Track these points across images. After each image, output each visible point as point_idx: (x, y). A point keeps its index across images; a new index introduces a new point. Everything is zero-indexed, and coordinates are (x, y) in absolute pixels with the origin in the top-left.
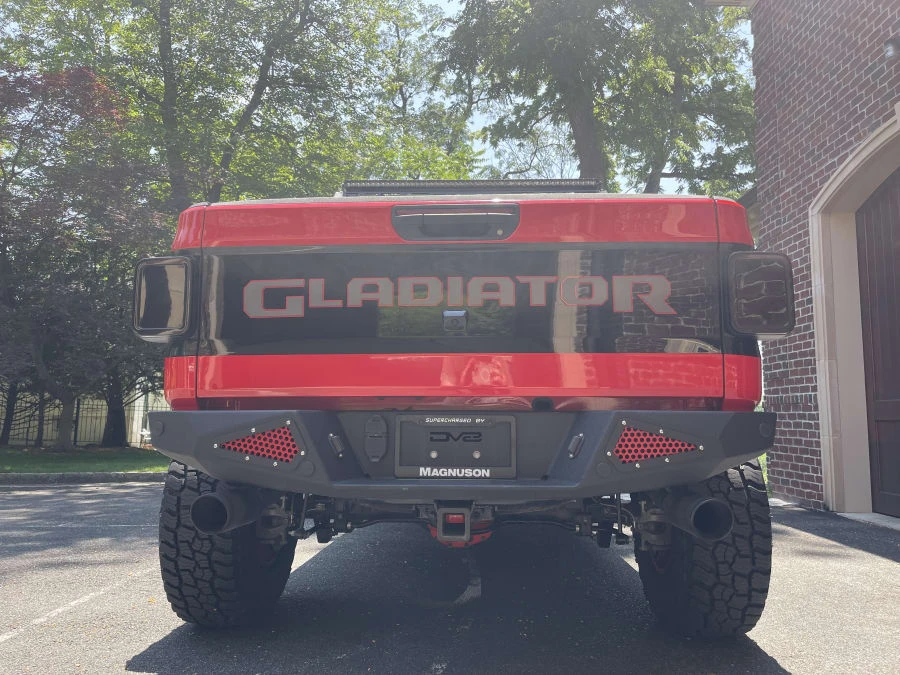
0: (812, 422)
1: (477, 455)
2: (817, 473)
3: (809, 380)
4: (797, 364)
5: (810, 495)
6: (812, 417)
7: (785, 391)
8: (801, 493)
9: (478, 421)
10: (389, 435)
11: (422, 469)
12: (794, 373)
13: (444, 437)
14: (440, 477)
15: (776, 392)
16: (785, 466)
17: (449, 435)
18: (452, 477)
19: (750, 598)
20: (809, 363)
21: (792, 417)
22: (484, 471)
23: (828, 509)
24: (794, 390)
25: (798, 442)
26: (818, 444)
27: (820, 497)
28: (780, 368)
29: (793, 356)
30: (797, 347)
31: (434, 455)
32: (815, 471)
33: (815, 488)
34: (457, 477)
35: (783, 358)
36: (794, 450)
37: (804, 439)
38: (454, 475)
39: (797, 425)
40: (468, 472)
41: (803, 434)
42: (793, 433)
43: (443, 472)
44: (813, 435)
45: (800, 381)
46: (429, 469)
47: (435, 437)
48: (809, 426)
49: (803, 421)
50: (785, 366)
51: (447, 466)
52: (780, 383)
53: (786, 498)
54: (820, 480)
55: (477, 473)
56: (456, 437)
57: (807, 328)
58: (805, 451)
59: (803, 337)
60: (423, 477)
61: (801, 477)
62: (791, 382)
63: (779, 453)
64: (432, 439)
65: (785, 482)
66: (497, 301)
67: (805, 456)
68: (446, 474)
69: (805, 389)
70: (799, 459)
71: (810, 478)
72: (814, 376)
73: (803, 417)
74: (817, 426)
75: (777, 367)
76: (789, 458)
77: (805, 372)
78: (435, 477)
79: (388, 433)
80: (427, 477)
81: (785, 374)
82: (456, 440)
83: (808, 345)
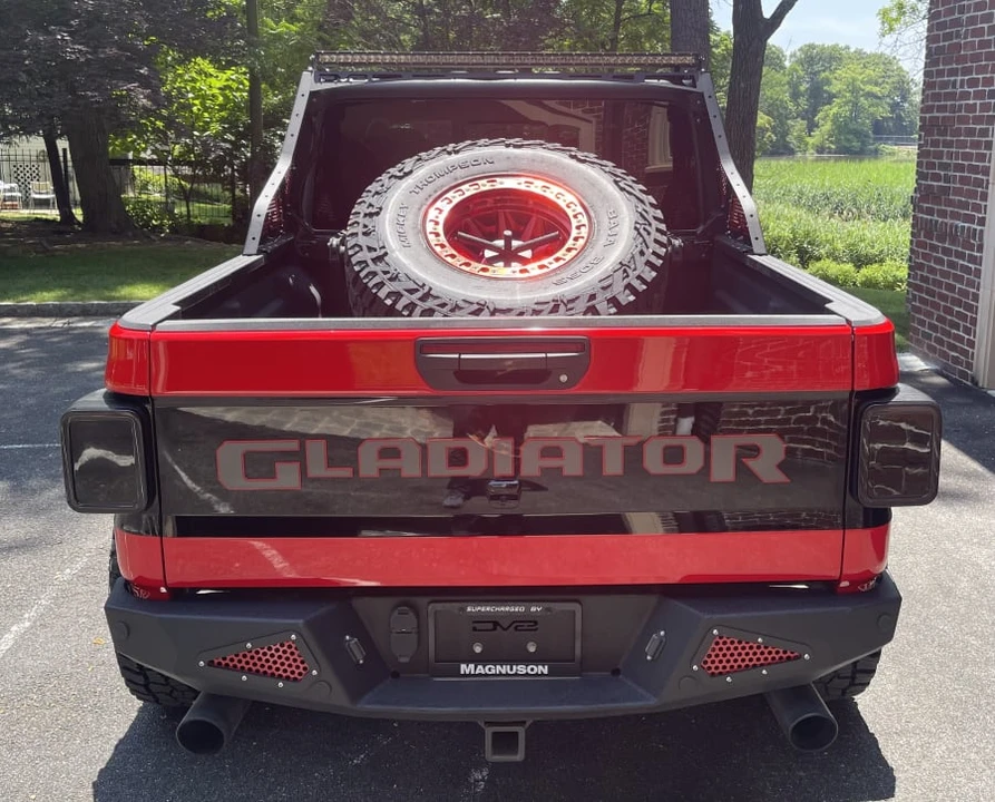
0: (973, 266)
1: (532, 649)
2: (969, 335)
3: (977, 208)
4: (963, 180)
5: (956, 360)
6: (973, 260)
7: (943, 214)
8: (945, 355)
9: (533, 609)
10: (421, 631)
11: (463, 666)
12: (958, 192)
13: (490, 626)
14: (486, 675)
15: (930, 212)
16: (929, 315)
17: (496, 624)
18: (501, 674)
19: (853, 678)
20: (979, 183)
21: (947, 252)
22: (540, 667)
23: (977, 384)
24: (955, 216)
25: (951, 288)
26: (976, 297)
27: (969, 366)
28: (939, 180)
29: (960, 168)
30: (967, 156)
31: (478, 649)
32: (967, 330)
33: (965, 353)
34: (507, 675)
35: (945, 167)
36: (944, 298)
37: (958, 286)
38: (504, 672)
39: (952, 265)
40: (521, 669)
41: (959, 279)
42: (945, 274)
43: (490, 669)
44: (971, 284)
45: (965, 206)
46: (472, 666)
47: (478, 626)
48: (967, 270)
49: (961, 262)
50: (947, 179)
51: (495, 662)
52: (937, 200)
53: (925, 358)
54: (971, 344)
55: (532, 670)
56: (505, 627)
57: (984, 133)
58: (959, 303)
59: (976, 145)
60: (465, 675)
61: (948, 334)
62: (950, 203)
63: (924, 295)
64: (475, 629)
65: (929, 337)
66: (560, 469)
67: (957, 309)
68: (493, 672)
69: (970, 219)
70: (949, 311)
71: (961, 339)
72: (983, 203)
73: (961, 256)
74: (978, 273)
75: (936, 177)
76: (936, 306)
77: (973, 194)
78: (480, 675)
79: (418, 627)
80: (470, 675)
81: (945, 191)
82: (504, 629)
83: (982, 157)
